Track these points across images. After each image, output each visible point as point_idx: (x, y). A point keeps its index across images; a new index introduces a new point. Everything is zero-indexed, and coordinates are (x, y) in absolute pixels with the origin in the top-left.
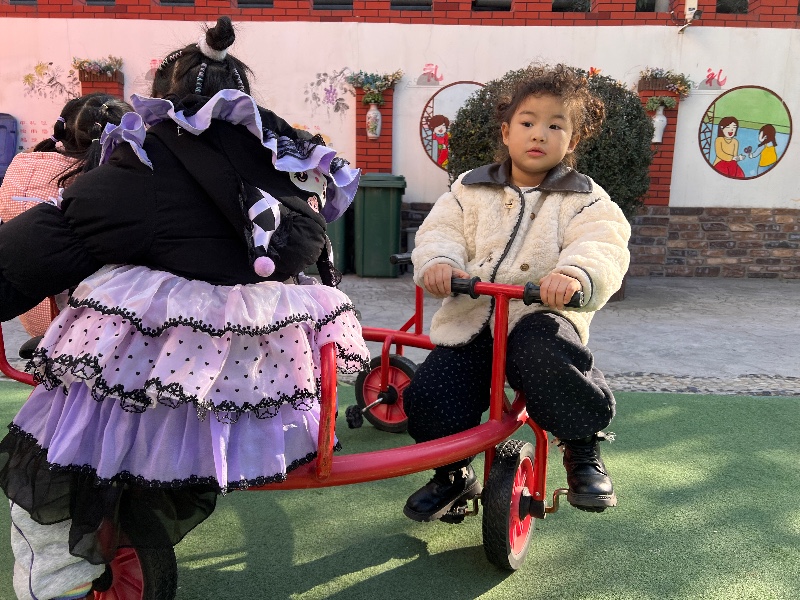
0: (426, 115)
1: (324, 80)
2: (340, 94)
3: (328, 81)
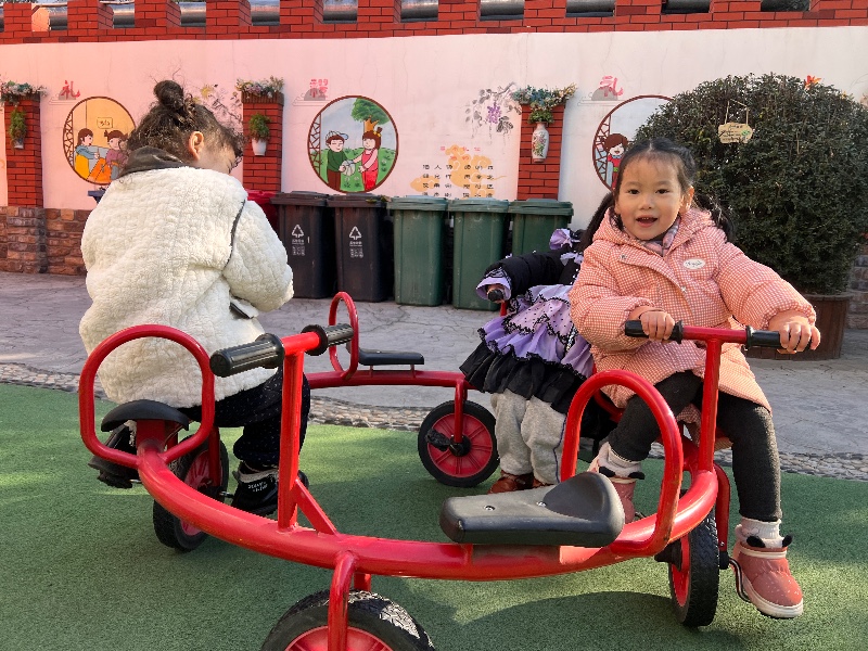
0: (600, 134)
1: (488, 97)
2: (504, 111)
3: (492, 98)
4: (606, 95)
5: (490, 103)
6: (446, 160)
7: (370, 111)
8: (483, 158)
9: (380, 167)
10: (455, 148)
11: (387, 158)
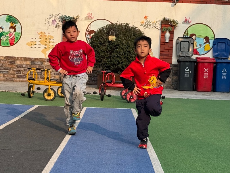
0: (88, 30)
1: (52, 17)
2: (57, 22)
3: (53, 17)
4: (89, 18)
5: (53, 19)
6: (39, 36)
7: (12, 19)
8: (51, 36)
9: (16, 38)
10: (42, 33)
11: (18, 35)
